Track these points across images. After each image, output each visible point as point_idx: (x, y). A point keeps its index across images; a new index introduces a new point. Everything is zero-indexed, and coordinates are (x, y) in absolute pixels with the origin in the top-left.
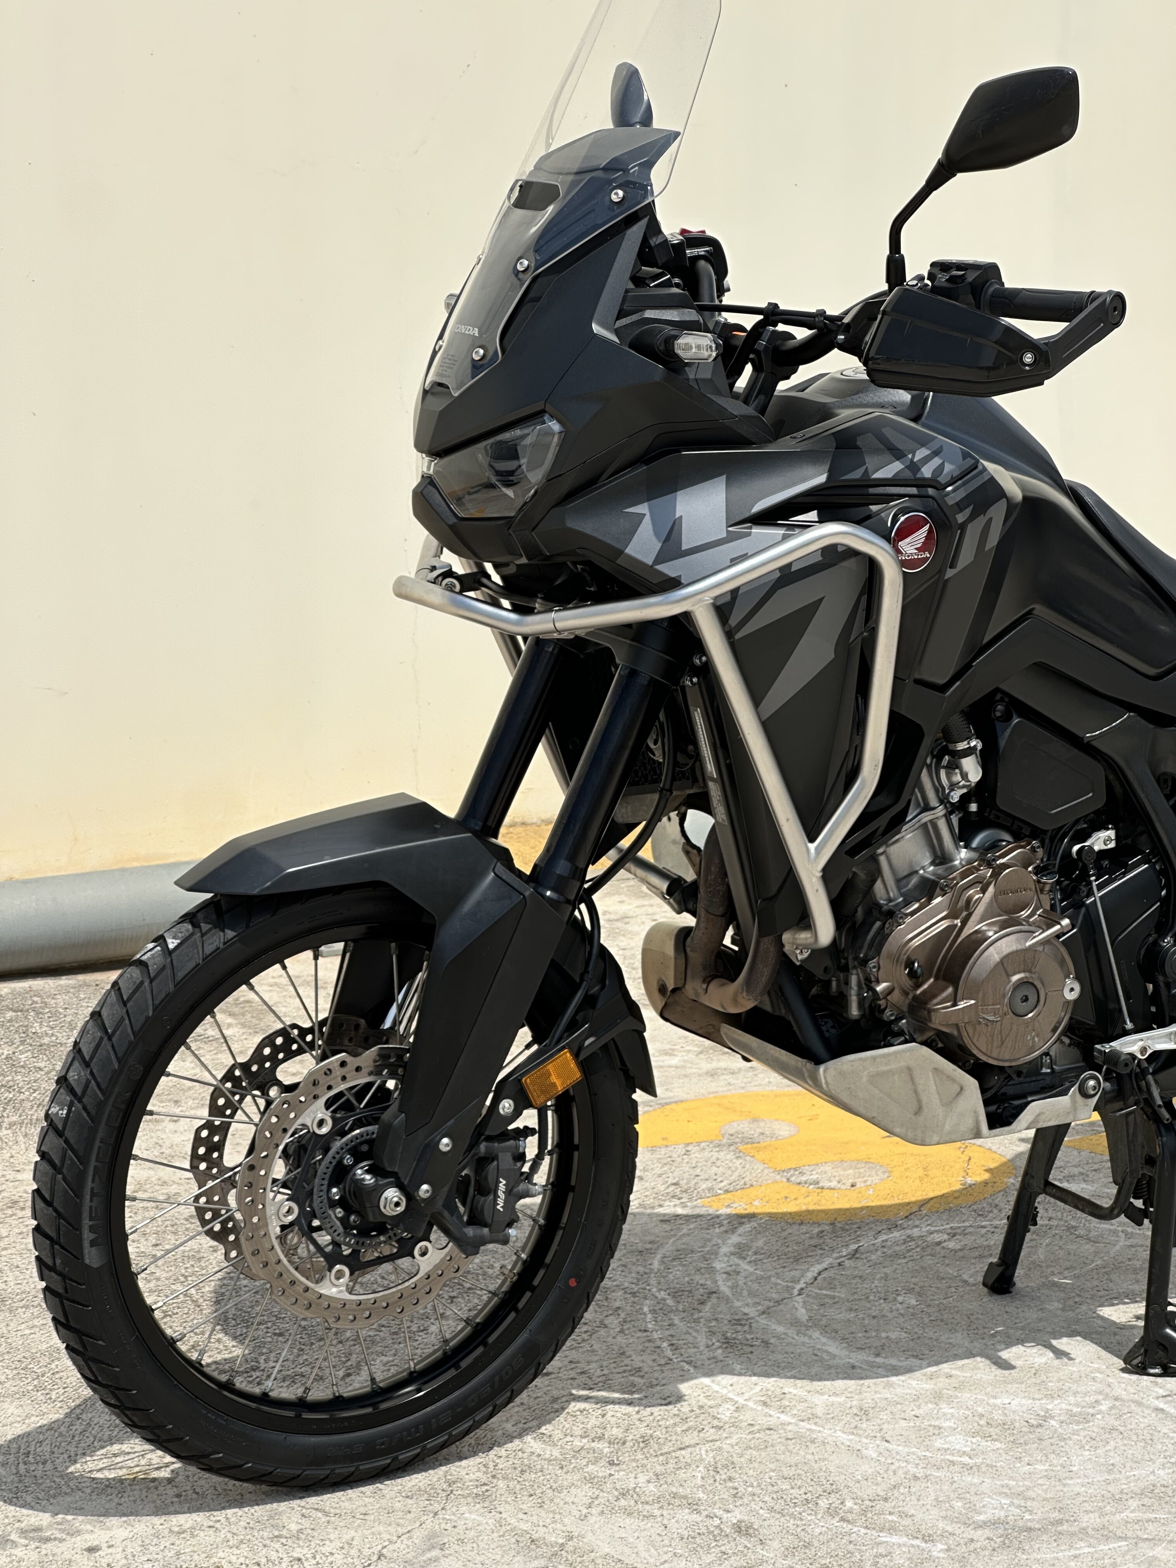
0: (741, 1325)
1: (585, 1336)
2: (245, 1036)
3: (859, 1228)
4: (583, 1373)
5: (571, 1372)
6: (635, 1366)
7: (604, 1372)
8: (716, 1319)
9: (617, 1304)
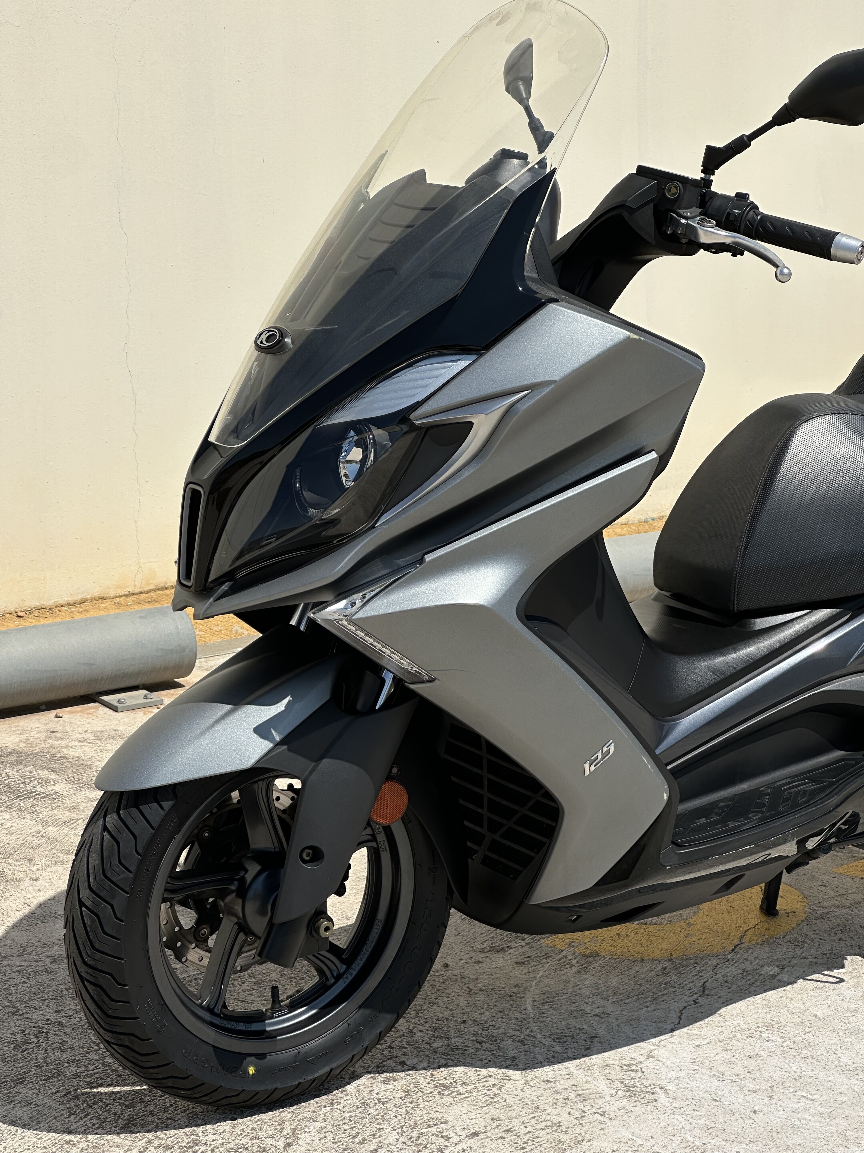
0: (633, 1071)
1: (495, 1090)
2: (72, 792)
3: (696, 963)
4: (508, 1131)
5: (497, 1131)
6: (555, 1121)
7: (528, 1129)
8: (608, 1066)
9: (512, 1053)
